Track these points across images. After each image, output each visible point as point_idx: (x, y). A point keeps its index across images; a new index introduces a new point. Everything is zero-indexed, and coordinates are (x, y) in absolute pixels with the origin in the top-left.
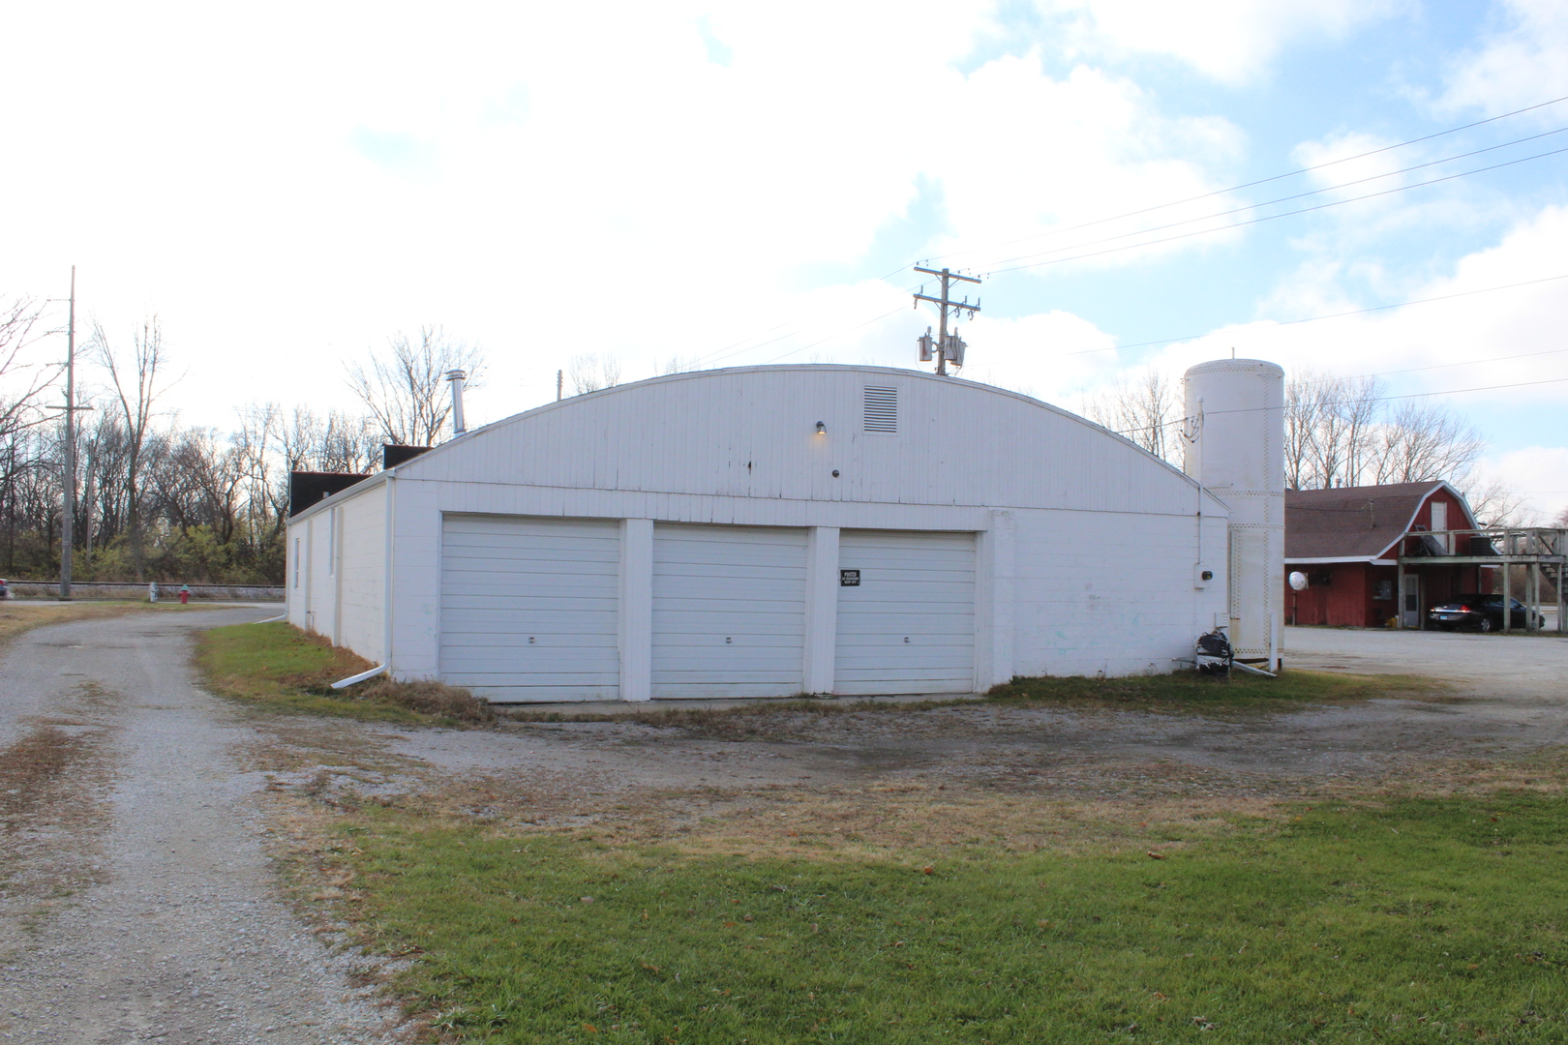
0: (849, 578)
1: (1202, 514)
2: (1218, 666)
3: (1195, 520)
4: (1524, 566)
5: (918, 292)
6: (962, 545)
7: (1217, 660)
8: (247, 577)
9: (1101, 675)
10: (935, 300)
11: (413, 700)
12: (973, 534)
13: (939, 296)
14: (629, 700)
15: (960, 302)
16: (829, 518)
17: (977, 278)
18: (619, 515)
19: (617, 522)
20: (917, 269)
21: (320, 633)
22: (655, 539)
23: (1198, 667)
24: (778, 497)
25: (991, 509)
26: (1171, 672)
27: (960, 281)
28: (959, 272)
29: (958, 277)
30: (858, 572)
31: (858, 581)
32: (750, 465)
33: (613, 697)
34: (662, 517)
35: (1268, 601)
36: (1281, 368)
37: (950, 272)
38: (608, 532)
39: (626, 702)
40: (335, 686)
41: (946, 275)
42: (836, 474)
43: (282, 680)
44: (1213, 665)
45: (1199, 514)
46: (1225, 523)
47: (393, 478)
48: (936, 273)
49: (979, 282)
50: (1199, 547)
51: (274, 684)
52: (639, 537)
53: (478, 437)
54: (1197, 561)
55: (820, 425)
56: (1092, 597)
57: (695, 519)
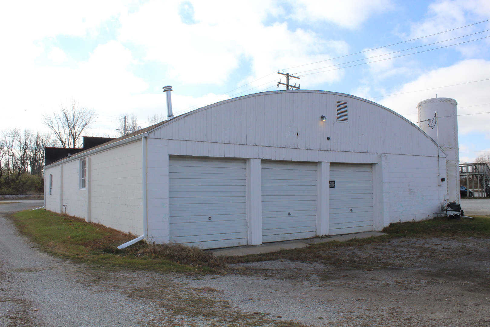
0: (332, 184)
1: (440, 156)
2: (458, 215)
3: (437, 158)
4: (472, 176)
5: (279, 81)
6: (368, 169)
7: (456, 213)
8: (8, 191)
9: (414, 221)
10: (285, 84)
11: (175, 256)
12: (371, 165)
13: (286, 83)
14: (254, 245)
15: (293, 85)
16: (327, 158)
17: (298, 77)
18: (246, 156)
19: (244, 160)
20: (279, 73)
21: (72, 215)
22: (262, 169)
23: (449, 216)
24: (308, 149)
25: (379, 154)
26: (432, 218)
27: (293, 78)
28: (292, 75)
29: (292, 77)
30: (334, 182)
31: (334, 185)
32: (298, 134)
33: (245, 243)
34: (265, 158)
35: (457, 189)
36: (455, 101)
37: (289, 75)
38: (240, 165)
39: (252, 245)
40: (120, 247)
41: (288, 75)
42: (328, 139)
43: (85, 245)
44: (456, 215)
45: (438, 156)
46: (445, 159)
47: (146, 138)
48: (285, 75)
49: (299, 78)
50: (439, 169)
51: (82, 247)
52: (256, 166)
53: (186, 118)
54: (438, 175)
55: (323, 117)
56: (410, 190)
57: (278, 159)
